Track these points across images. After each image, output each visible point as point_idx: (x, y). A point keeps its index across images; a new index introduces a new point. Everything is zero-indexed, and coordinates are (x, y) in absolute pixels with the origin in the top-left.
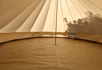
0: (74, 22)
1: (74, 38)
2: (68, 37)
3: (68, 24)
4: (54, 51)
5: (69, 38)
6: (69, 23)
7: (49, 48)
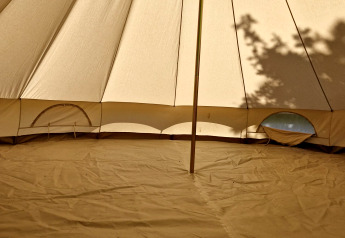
0: (304, 39)
1: (302, 139)
2: (260, 136)
3: (260, 51)
4: (195, 202)
5: (269, 142)
6: (271, 45)
7: (157, 190)
